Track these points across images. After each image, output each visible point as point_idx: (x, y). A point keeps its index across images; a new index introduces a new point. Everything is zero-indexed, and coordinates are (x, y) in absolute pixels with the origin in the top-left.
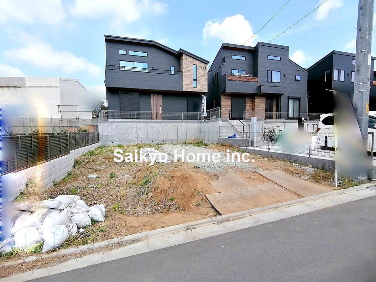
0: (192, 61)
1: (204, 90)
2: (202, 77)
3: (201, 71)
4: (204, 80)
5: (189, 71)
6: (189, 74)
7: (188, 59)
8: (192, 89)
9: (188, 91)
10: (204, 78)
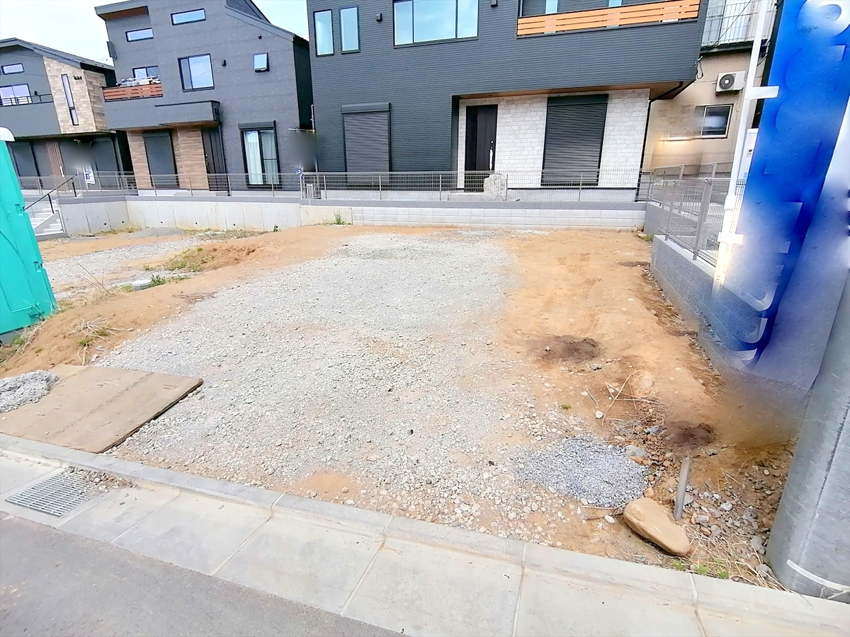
0: (59, 67)
1: (91, 128)
2: (81, 100)
3: (76, 86)
4: (86, 105)
5: (60, 90)
6: (60, 96)
7: (51, 65)
8: (73, 129)
9: (68, 133)
10: (84, 102)
